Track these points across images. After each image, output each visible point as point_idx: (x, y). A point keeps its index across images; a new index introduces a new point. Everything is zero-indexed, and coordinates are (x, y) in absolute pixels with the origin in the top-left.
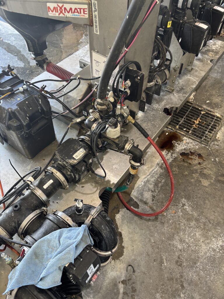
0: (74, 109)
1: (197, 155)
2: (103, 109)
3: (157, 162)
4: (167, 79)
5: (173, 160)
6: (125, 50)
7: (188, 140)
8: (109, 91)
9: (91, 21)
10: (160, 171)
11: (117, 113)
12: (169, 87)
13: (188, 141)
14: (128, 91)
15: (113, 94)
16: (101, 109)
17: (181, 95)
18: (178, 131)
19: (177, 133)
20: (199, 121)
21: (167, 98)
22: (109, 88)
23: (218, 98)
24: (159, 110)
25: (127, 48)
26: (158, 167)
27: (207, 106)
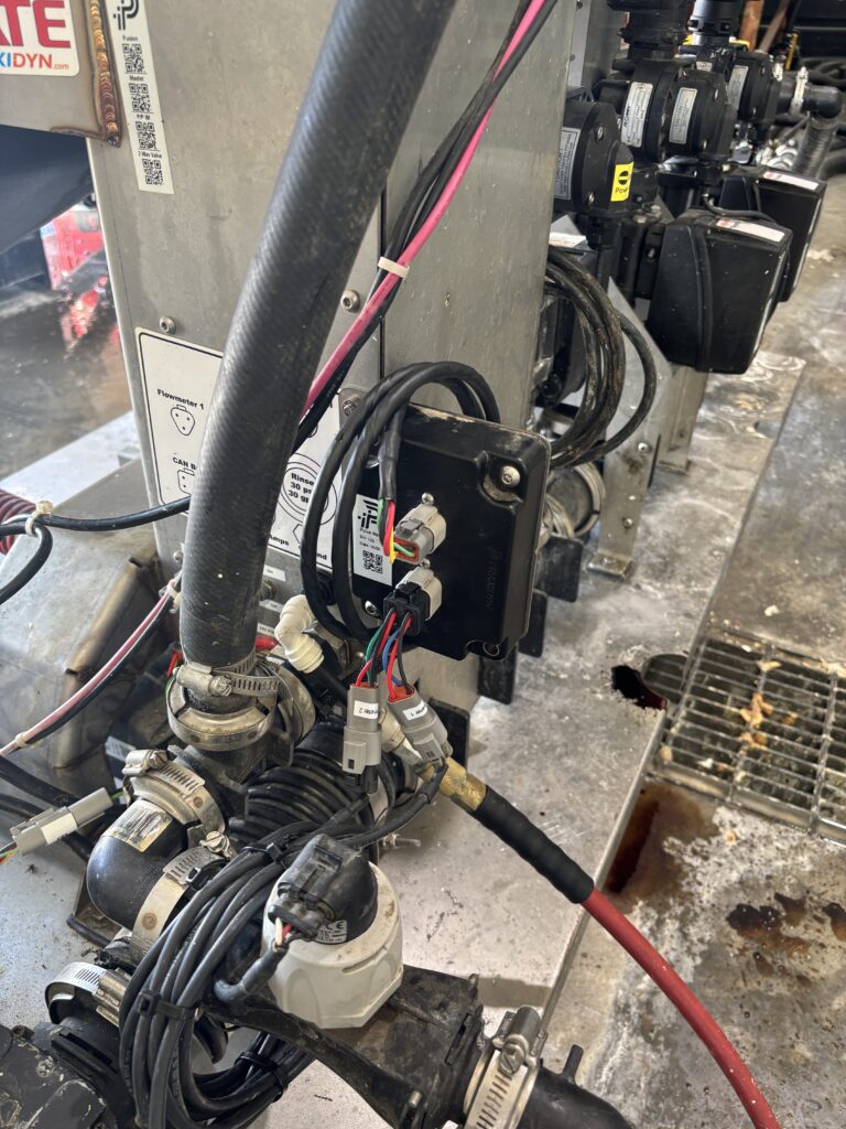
0: (30, 741)
1: (819, 913)
2: (239, 735)
3: (611, 997)
4: (598, 513)
5: (703, 964)
6: (385, 273)
7: (748, 827)
8: (279, 594)
9: (104, 101)
10: (644, 1061)
11: (351, 763)
12: (607, 552)
13: (743, 831)
14: (428, 582)
15: (310, 615)
16: (217, 739)
17: (681, 587)
18: (678, 778)
19: (674, 789)
20: (764, 713)
21: (612, 610)
22: (272, 573)
23: (812, 587)
24: (584, 683)
25: (395, 258)
26: (625, 1036)
27: (772, 633)
